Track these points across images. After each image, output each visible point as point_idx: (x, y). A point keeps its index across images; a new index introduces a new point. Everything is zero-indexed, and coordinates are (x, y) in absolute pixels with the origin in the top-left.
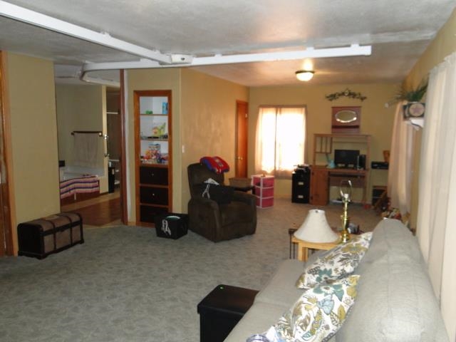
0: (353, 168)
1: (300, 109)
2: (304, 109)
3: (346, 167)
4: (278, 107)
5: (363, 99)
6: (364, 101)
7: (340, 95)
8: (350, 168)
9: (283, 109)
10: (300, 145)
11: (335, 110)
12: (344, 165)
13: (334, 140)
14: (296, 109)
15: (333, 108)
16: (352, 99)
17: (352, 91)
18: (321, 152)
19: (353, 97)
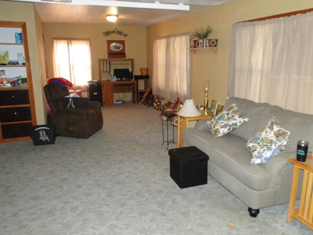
0: (126, 80)
1: (86, 41)
2: (88, 42)
3: (122, 80)
4: (69, 39)
5: (125, 36)
6: (127, 37)
7: (112, 32)
8: (124, 80)
9: (72, 41)
10: (88, 67)
11: (109, 42)
12: (120, 79)
13: (111, 63)
14: (83, 41)
15: (107, 41)
16: (119, 35)
17: (119, 30)
18: (104, 71)
19: (120, 34)
